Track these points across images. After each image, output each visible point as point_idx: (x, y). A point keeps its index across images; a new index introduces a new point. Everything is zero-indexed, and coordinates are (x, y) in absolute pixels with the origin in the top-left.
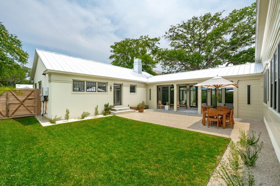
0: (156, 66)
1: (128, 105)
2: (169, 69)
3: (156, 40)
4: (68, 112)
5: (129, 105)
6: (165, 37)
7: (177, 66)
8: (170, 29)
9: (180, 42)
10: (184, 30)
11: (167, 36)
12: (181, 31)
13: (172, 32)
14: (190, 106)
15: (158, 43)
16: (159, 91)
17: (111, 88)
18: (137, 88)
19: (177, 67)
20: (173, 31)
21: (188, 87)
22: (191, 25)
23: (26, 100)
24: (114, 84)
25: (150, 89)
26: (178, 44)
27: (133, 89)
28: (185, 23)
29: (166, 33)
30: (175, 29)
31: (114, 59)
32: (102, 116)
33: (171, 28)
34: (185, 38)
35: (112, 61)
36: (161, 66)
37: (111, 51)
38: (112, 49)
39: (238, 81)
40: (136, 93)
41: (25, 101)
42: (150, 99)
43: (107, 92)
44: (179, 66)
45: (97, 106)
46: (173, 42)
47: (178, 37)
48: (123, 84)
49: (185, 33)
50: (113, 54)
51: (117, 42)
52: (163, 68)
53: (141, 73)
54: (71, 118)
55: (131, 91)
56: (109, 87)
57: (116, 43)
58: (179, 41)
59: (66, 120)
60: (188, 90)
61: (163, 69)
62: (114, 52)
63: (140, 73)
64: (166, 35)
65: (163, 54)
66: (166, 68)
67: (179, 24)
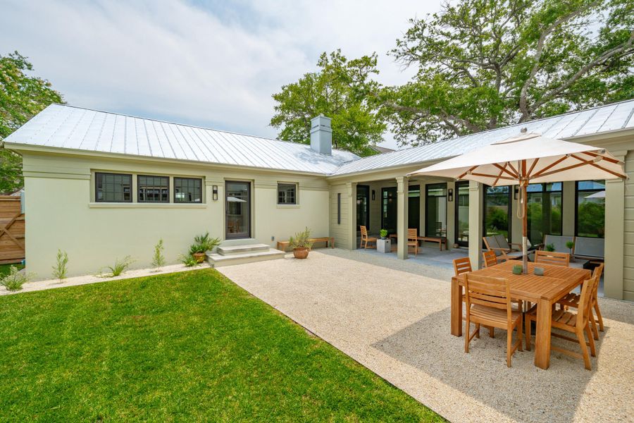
0: (383, 136)
1: (271, 238)
2: (416, 142)
3: (367, 61)
4: (63, 258)
5: (273, 238)
6: (397, 54)
7: (438, 133)
8: (410, 32)
9: (444, 67)
10: (453, 31)
11: (401, 51)
12: (443, 34)
13: (414, 39)
14: (456, 241)
15: (375, 71)
16: (373, 199)
17: (215, 192)
18: (301, 191)
19: (439, 136)
20: (420, 36)
21: (451, 186)
22: (472, 12)
23: (16, 224)
24: (227, 182)
25: (339, 194)
26: (437, 72)
27: (287, 195)
28: (453, 9)
29: (399, 43)
30: (424, 27)
31: (283, 126)
32: (180, 268)
33: (412, 26)
34: (458, 52)
35: (280, 131)
36: (394, 134)
37: (276, 108)
38: (279, 104)
39: (629, 152)
40: (298, 204)
41: (13, 227)
42: (339, 222)
43: (205, 203)
44: (444, 134)
45: (161, 242)
46: (423, 68)
47: (433, 50)
48: (254, 180)
49: (455, 38)
50: (279, 113)
51: (288, 85)
52: (399, 139)
53: (330, 154)
54: (72, 276)
55: (281, 201)
56: (208, 191)
57: (286, 88)
58: (440, 63)
59: (58, 281)
60: (451, 194)
61: (400, 143)
62: (283, 108)
63: (325, 152)
64: (398, 48)
65: (384, 99)
66: (408, 141)
67: (435, 15)
